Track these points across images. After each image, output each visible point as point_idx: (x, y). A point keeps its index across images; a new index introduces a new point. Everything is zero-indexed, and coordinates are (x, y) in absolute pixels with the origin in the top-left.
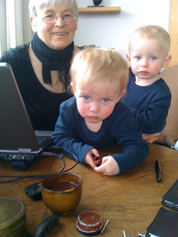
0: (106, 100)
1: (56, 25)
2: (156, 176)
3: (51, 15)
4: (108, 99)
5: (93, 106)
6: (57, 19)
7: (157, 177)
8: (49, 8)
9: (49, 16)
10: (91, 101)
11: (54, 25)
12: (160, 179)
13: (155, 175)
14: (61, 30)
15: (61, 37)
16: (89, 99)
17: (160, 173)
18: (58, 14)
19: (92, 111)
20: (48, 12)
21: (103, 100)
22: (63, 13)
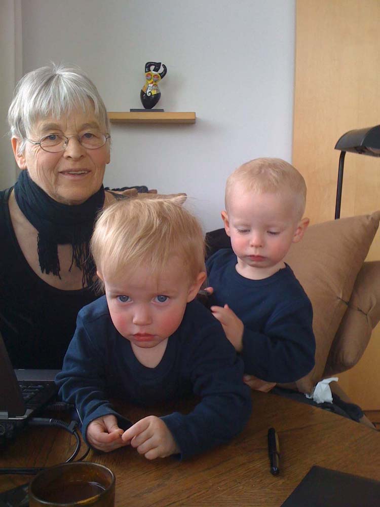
0: (163, 298)
1: (65, 155)
2: (269, 461)
3: (54, 135)
4: (166, 297)
5: (137, 314)
6: (67, 143)
7: (272, 465)
8: (50, 122)
9: (51, 138)
10: (132, 304)
11: (62, 156)
12: (276, 469)
13: (267, 460)
14: (78, 166)
15: (77, 178)
16: (129, 300)
17: (277, 456)
18: (68, 134)
19: (136, 324)
20: (48, 128)
21: (157, 300)
22: (79, 131)
